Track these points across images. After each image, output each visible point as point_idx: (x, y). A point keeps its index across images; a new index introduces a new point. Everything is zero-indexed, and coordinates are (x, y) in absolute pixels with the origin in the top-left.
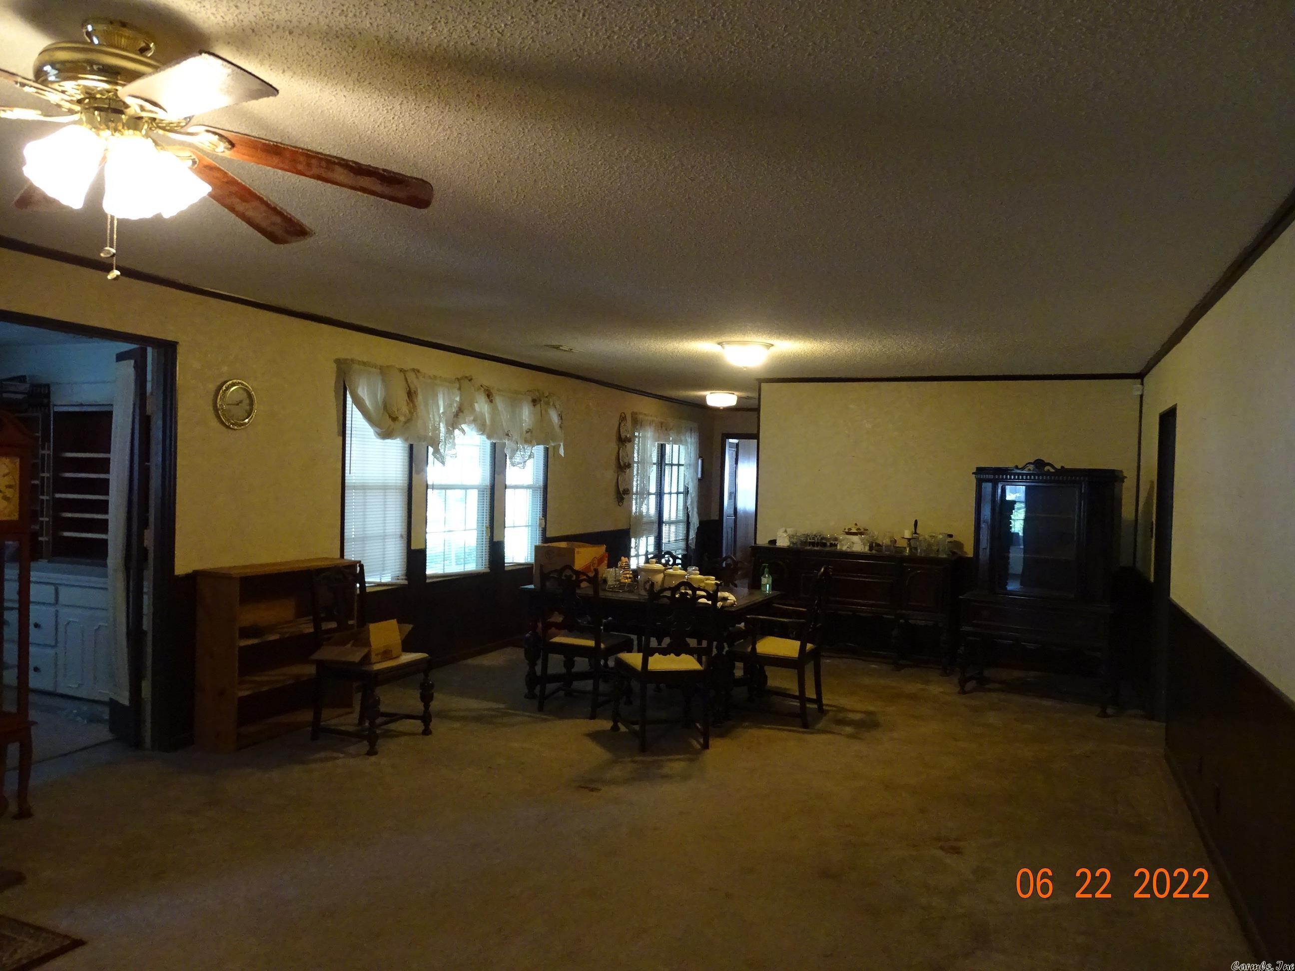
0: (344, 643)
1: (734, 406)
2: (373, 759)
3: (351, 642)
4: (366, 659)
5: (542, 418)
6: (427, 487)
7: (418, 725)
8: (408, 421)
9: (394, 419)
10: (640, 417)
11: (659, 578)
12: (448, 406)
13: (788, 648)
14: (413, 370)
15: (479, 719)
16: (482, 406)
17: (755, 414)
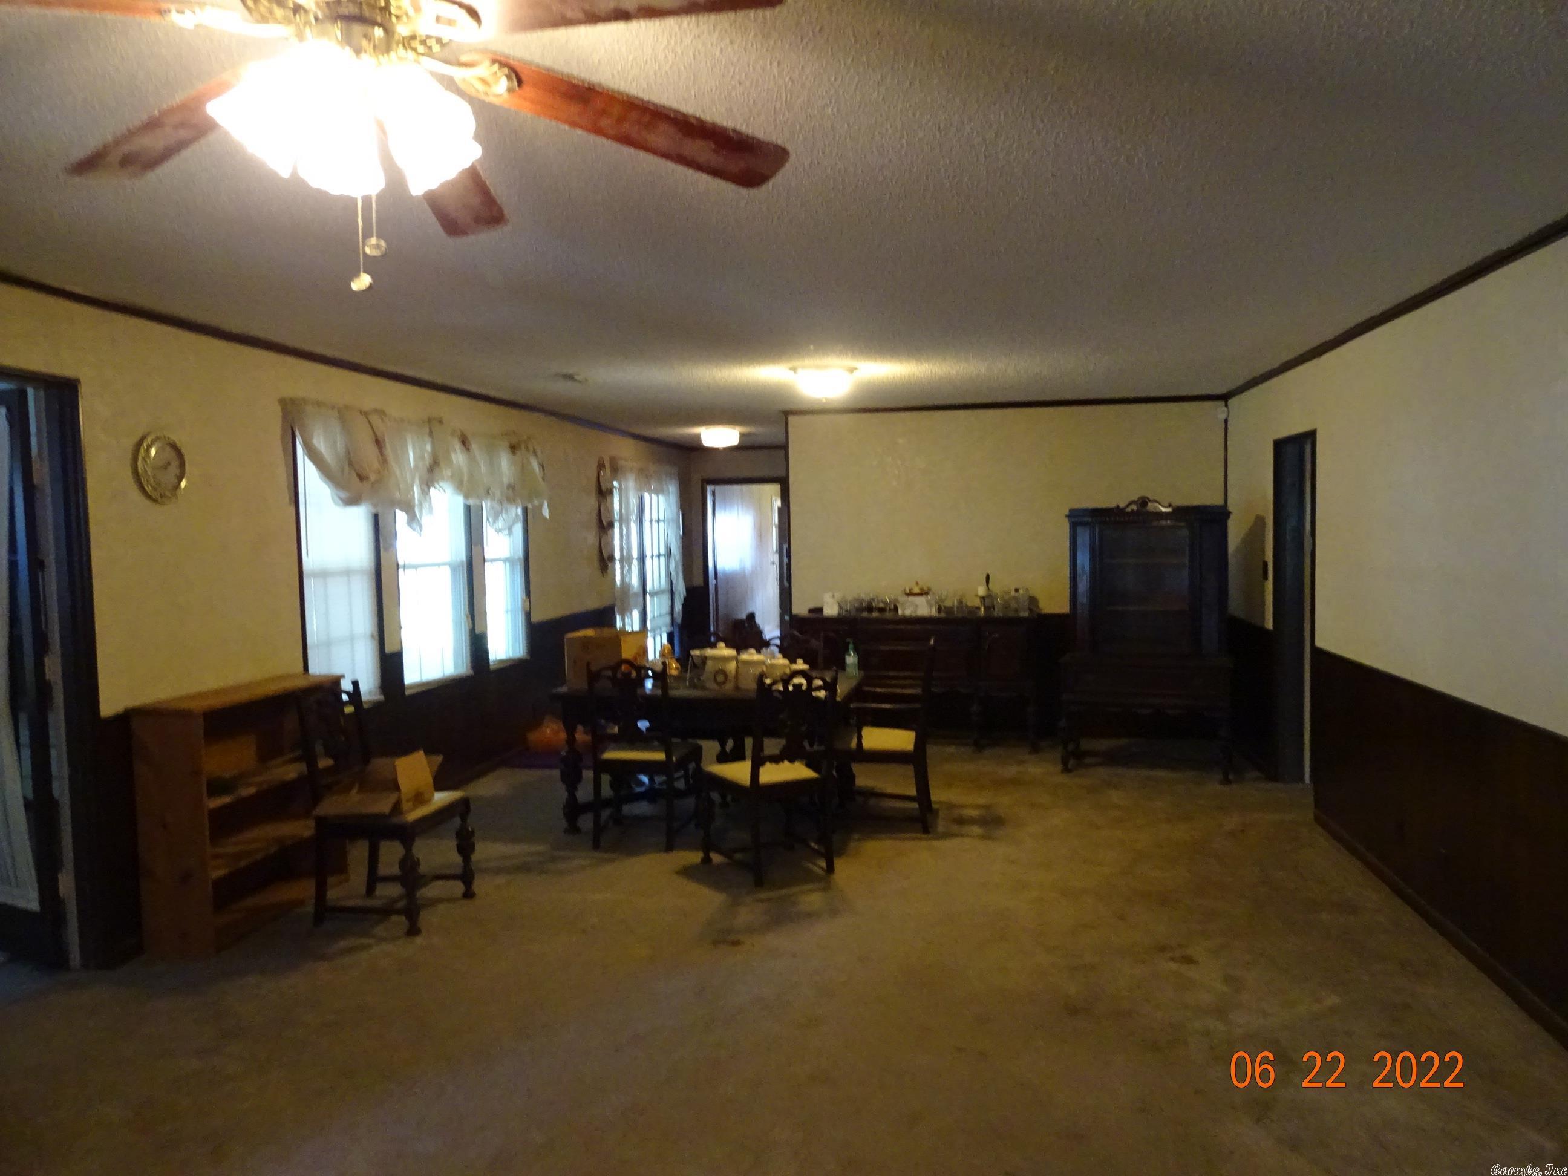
0: (347, 789)
1: (738, 445)
2: (419, 940)
3: (357, 786)
4: (397, 808)
5: (523, 470)
6: (398, 566)
7: (458, 887)
8: (378, 481)
9: (361, 478)
10: (621, 463)
11: (732, 666)
12: (419, 458)
13: (901, 739)
14: (376, 411)
15: (524, 868)
16: (459, 457)
17: (782, 453)
